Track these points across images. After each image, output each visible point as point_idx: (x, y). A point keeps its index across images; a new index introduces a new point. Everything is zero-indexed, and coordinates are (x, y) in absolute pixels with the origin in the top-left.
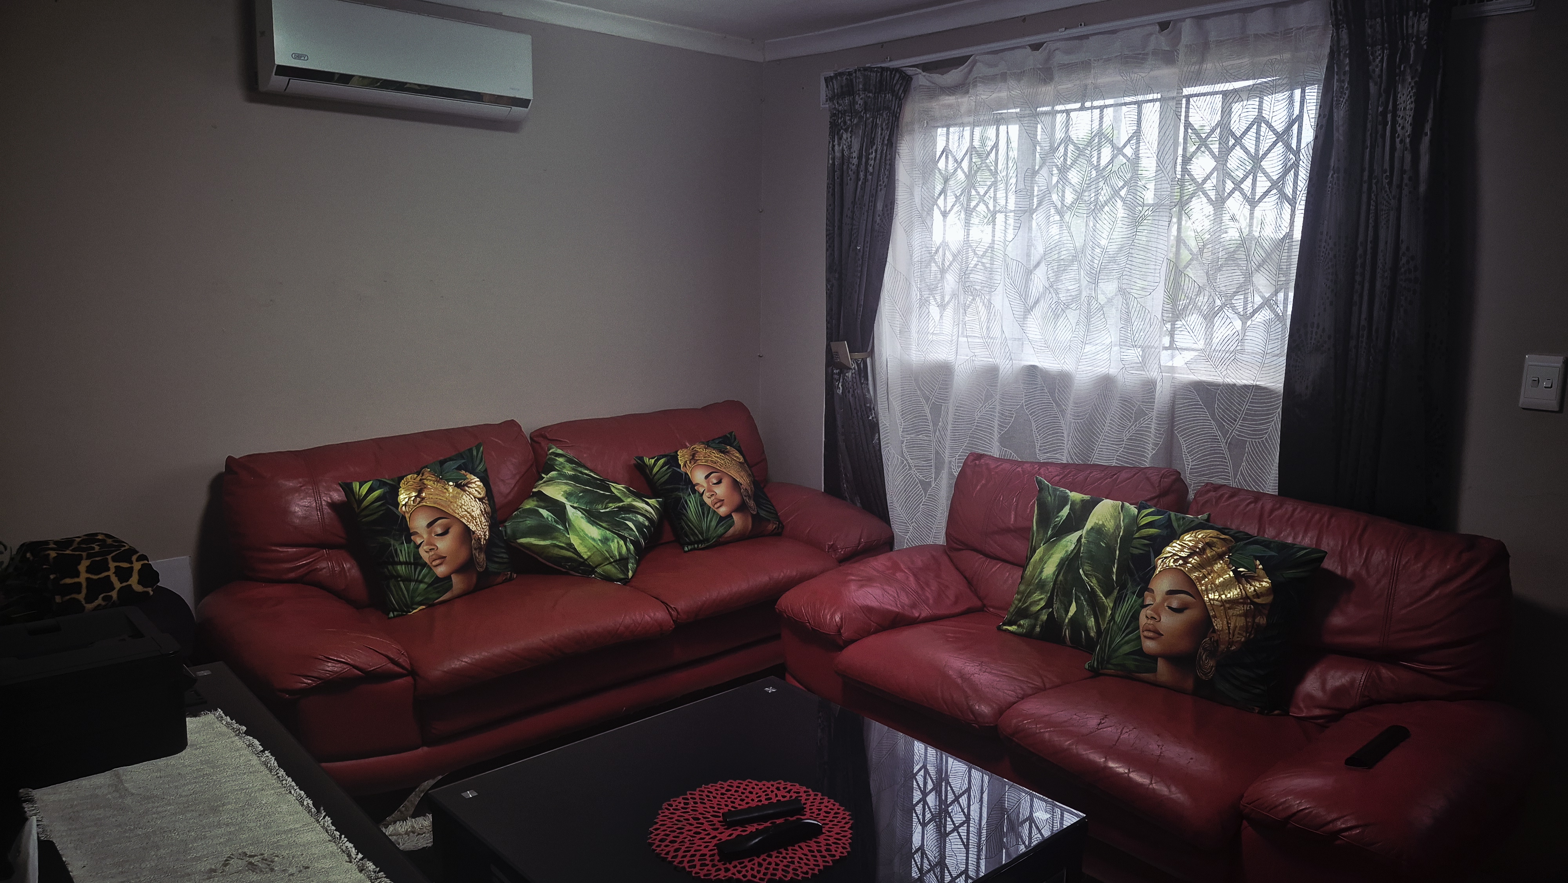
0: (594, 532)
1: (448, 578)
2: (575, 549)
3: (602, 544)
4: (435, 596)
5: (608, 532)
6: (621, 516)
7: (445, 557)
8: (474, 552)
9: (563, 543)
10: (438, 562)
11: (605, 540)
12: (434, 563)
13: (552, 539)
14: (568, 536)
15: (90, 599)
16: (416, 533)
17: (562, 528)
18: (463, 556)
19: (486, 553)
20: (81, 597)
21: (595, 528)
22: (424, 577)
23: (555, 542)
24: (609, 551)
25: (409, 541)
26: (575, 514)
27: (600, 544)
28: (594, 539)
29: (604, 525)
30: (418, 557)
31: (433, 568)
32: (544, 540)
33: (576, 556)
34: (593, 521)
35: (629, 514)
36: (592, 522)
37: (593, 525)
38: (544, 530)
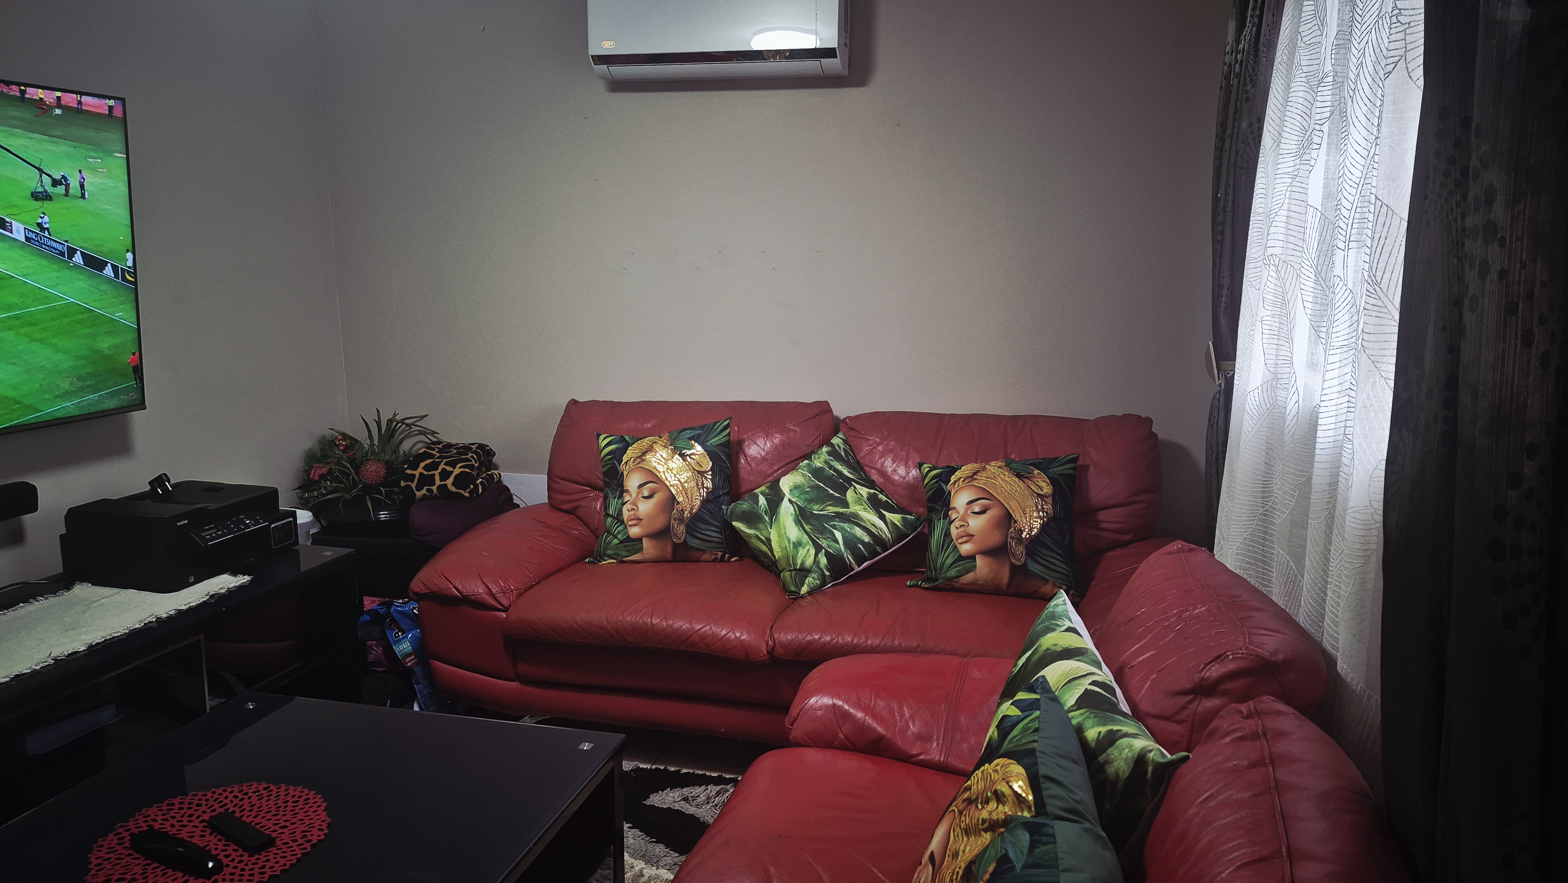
0: (794, 532)
1: (639, 540)
2: (771, 545)
3: (793, 548)
4: (624, 553)
5: (806, 536)
6: (832, 523)
7: (642, 519)
8: (672, 521)
9: (764, 536)
10: (634, 522)
11: (798, 544)
12: (630, 523)
13: (756, 529)
14: (770, 530)
15: (419, 488)
16: (628, 491)
17: (768, 521)
18: (659, 523)
19: (687, 526)
20: (413, 485)
21: (797, 528)
22: (619, 533)
23: (758, 533)
24: (794, 558)
25: (621, 496)
26: (787, 509)
27: (792, 547)
28: (789, 540)
29: (807, 527)
30: (620, 513)
31: (628, 526)
32: (750, 528)
33: (770, 554)
34: (800, 521)
35: (844, 523)
36: (797, 521)
37: (796, 524)
38: (752, 519)
